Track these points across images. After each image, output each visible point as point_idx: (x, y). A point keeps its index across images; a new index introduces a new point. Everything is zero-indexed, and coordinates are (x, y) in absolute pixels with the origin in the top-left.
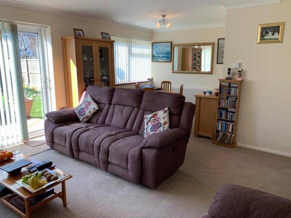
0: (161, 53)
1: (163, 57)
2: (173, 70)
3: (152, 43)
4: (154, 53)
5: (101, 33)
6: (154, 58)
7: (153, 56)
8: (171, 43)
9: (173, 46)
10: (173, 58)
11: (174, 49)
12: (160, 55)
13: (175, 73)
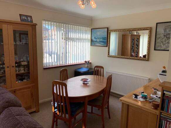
0: (98, 38)
1: (100, 42)
2: (109, 54)
3: (92, 29)
4: (93, 38)
5: (20, 14)
6: (93, 42)
7: (92, 41)
8: (108, 28)
9: (109, 31)
10: (109, 43)
11: (110, 34)
12: (98, 40)
13: (110, 57)
